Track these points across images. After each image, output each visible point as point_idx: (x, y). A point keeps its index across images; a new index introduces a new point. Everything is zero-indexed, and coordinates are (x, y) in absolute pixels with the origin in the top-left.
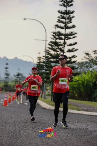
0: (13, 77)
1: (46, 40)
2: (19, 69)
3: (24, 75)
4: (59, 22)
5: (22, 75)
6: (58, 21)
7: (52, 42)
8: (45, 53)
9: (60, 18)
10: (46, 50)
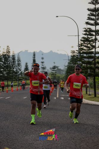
0: (49, 70)
1: (78, 36)
2: (54, 63)
3: (59, 68)
4: (90, 20)
5: (57, 67)
6: (88, 18)
7: (83, 38)
8: (78, 47)
9: (90, 15)
10: (79, 44)
